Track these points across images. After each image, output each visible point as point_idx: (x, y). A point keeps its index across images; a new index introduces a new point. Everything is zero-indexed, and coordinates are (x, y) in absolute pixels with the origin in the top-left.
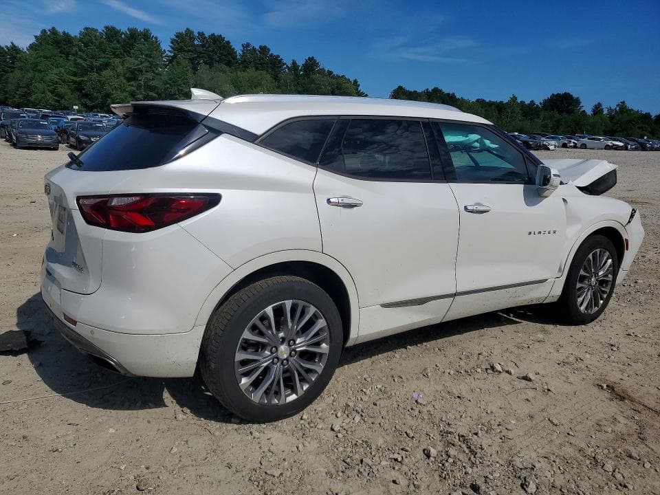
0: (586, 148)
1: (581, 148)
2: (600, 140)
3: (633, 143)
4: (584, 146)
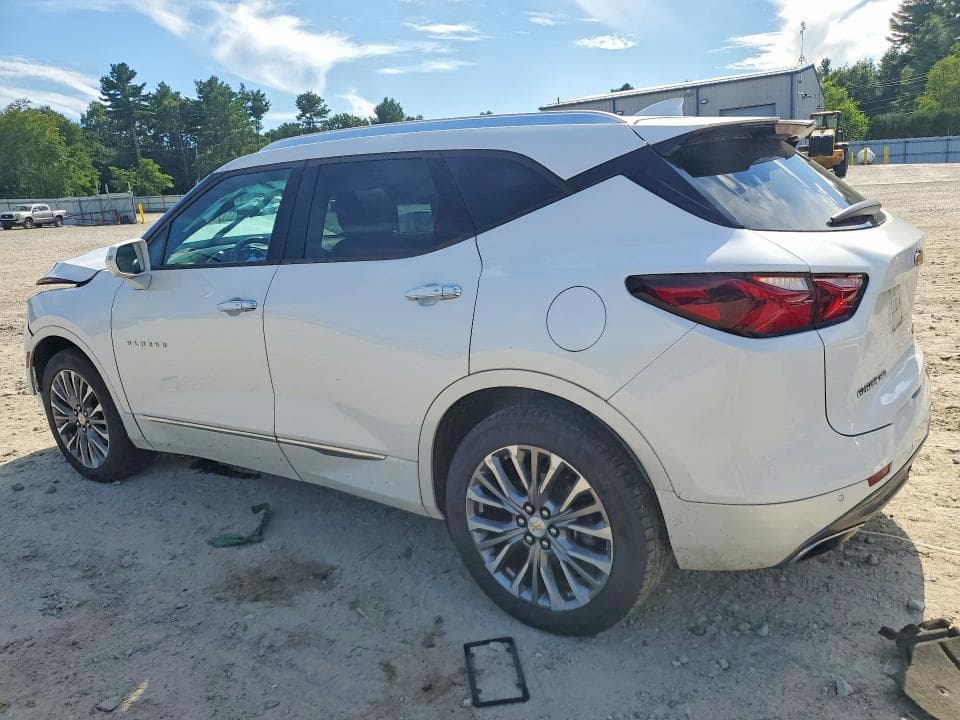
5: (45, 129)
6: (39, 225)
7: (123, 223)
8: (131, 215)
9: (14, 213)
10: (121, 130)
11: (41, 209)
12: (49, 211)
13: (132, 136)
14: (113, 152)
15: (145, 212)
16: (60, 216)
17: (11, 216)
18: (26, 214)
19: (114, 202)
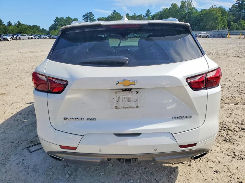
0: (21, 39)
1: (19, 39)
2: (25, 36)
3: (37, 36)
4: (20, 38)
5: (217, 13)
6: (203, 37)
7: (223, 38)
8: (225, 36)
9: (197, 34)
10: (238, 12)
11: (204, 33)
12: (206, 34)
13: (241, 13)
14: (234, 18)
15: (230, 35)
16: (208, 35)
17: (197, 35)
18: (200, 34)
19: (222, 32)
